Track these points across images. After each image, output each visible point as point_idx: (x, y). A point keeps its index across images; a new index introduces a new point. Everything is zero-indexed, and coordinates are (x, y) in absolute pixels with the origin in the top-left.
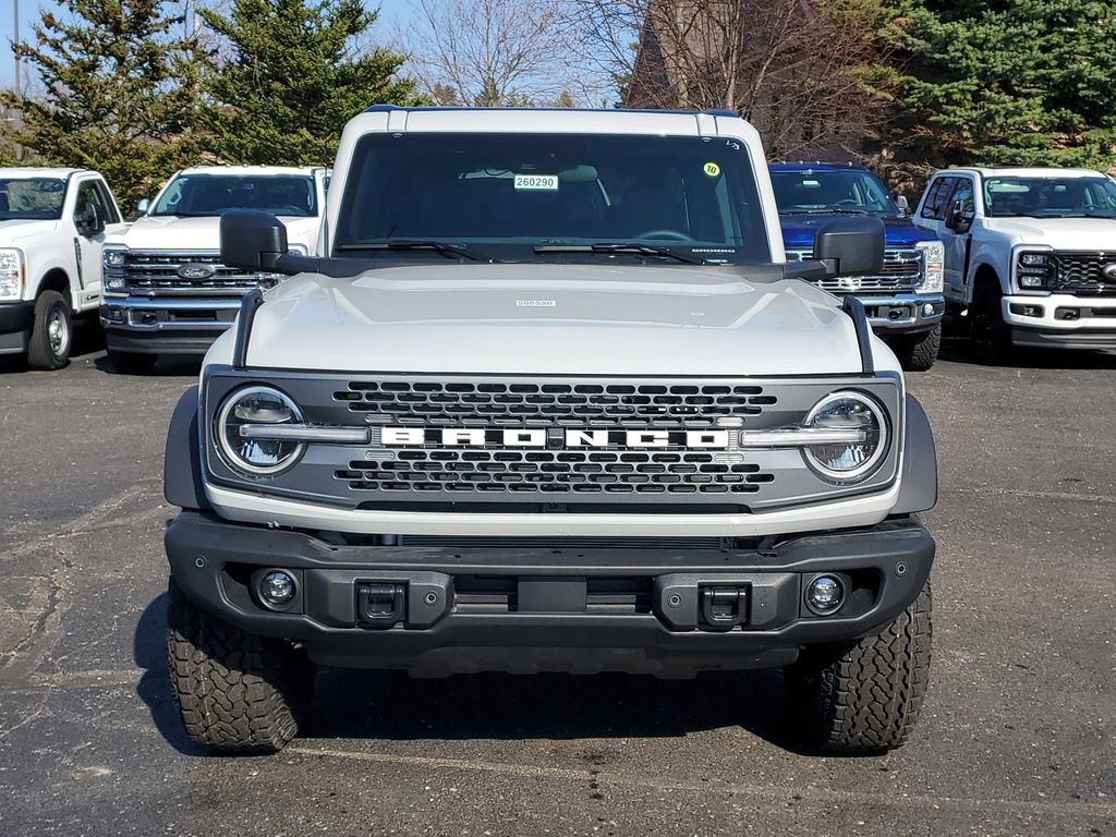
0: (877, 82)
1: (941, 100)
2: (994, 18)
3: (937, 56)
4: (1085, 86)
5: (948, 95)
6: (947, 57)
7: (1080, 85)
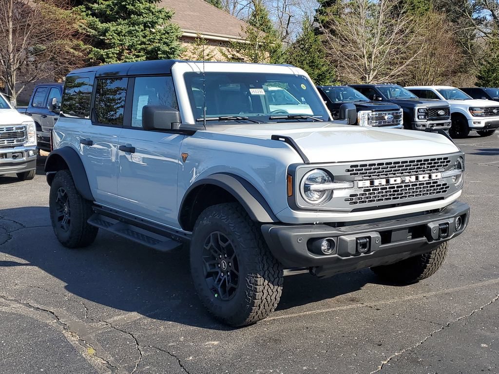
0: (76, 48)
1: (104, 56)
2: (122, 22)
3: (101, 37)
4: (161, 53)
5: (107, 54)
6: (106, 38)
7: (159, 52)
